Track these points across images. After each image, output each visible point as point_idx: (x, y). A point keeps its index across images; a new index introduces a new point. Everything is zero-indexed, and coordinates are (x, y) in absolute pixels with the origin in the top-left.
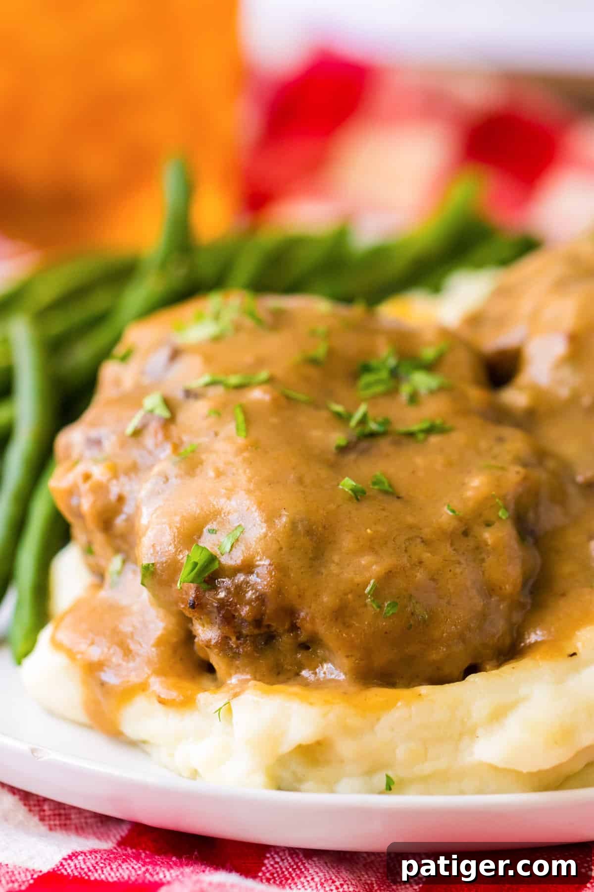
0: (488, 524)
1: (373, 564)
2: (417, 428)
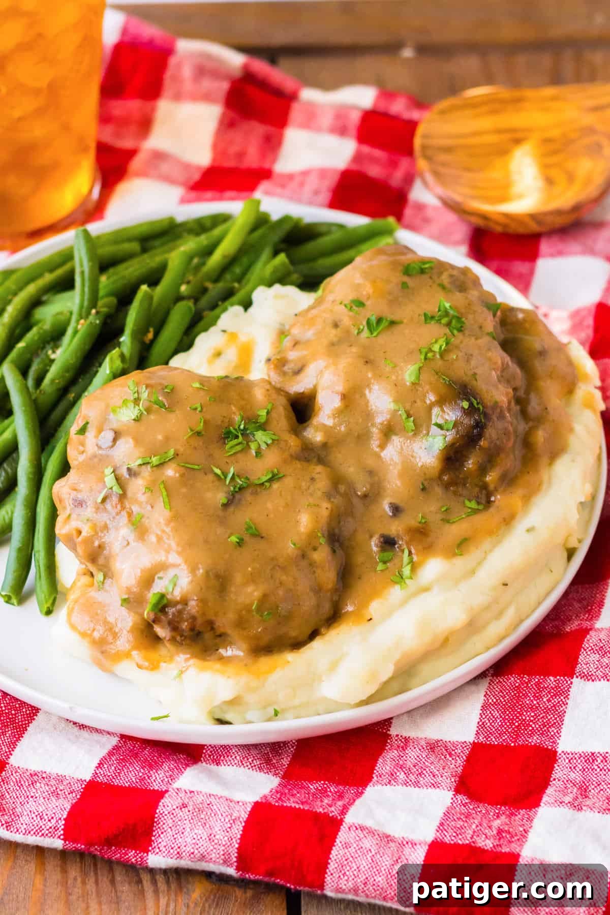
0: (315, 549)
1: (254, 591)
2: (264, 479)
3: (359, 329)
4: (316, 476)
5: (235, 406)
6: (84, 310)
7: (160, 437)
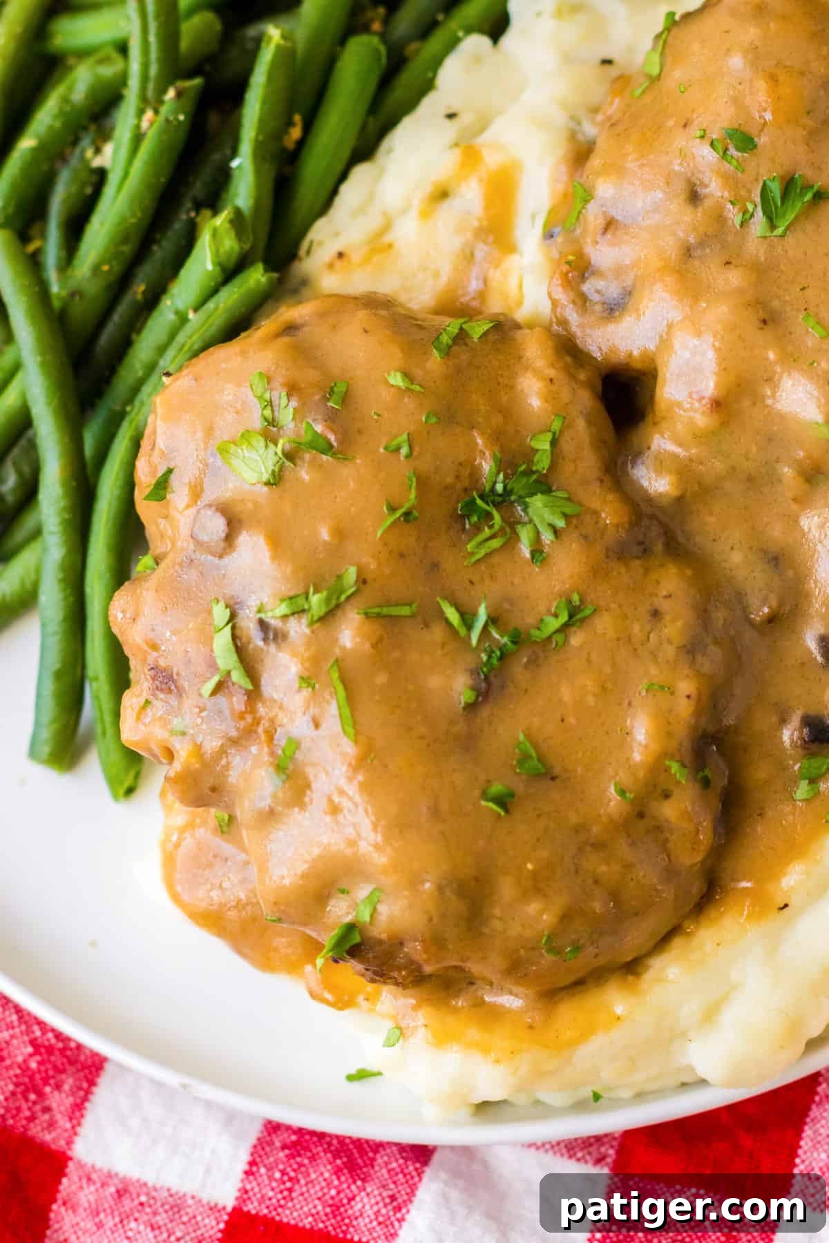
0: (667, 795)
1: (543, 911)
2: (553, 624)
3: (745, 212)
4: (665, 606)
5: (482, 434)
6: (151, 86)
7: (325, 534)
